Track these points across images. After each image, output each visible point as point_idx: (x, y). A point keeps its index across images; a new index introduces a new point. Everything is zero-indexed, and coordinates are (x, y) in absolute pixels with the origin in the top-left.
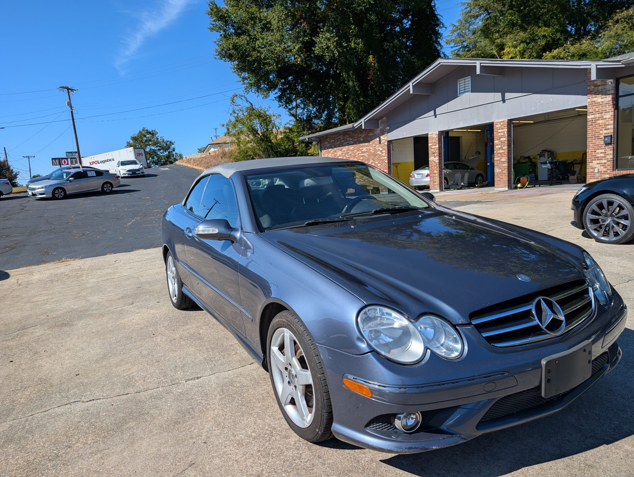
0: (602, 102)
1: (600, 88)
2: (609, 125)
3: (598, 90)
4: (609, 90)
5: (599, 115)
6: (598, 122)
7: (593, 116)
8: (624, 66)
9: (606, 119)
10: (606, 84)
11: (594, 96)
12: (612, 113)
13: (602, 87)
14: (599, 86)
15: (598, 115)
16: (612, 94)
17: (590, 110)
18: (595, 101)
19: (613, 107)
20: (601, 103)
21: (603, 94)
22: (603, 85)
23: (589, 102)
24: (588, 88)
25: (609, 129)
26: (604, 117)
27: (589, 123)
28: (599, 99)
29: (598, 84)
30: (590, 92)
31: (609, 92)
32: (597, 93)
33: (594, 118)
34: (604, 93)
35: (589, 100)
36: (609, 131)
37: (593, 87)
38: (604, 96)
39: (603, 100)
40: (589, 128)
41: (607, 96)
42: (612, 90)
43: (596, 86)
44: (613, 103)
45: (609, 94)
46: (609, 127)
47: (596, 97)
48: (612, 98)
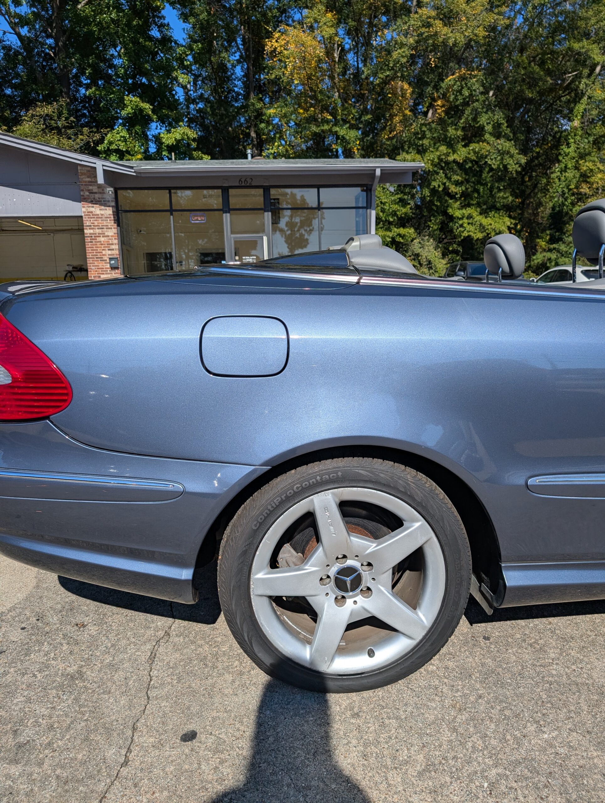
0: (102, 215)
1: (97, 196)
2: (112, 244)
3: (94, 199)
4: (109, 201)
5: (100, 231)
6: (98, 239)
7: (92, 231)
8: (135, 174)
9: (108, 236)
10: (104, 193)
11: (90, 205)
12: (115, 231)
13: (100, 196)
14: (96, 193)
15: (97, 231)
16: (112, 207)
17: (87, 223)
18: (92, 212)
19: (115, 223)
20: (100, 216)
21: (101, 205)
22: (100, 193)
23: (84, 212)
24: (82, 193)
25: (113, 250)
26: (106, 234)
27: (88, 240)
28: (97, 210)
29: (95, 191)
30: (85, 199)
31: (109, 204)
32: (94, 202)
33: (93, 234)
34: (101, 202)
35: (84, 209)
36: (113, 252)
37: (87, 193)
38: (103, 207)
39: (102, 212)
40: (88, 245)
41: (107, 208)
42: (112, 201)
43: (92, 193)
44: (114, 217)
45: (109, 206)
46: (113, 247)
47: (93, 207)
48: (113, 212)
